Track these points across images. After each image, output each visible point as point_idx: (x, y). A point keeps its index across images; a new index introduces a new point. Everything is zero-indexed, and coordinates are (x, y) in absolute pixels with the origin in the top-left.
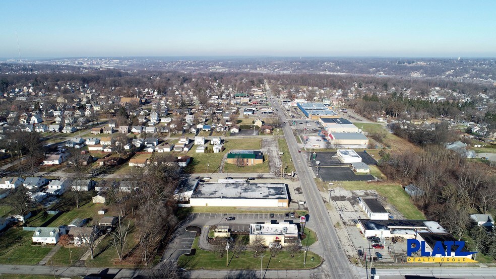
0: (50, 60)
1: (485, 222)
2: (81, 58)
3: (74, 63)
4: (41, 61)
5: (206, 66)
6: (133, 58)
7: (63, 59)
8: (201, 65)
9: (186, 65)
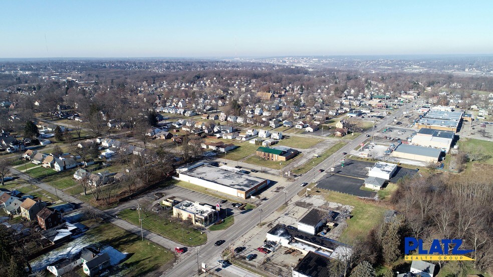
0: (262, 59)
1: (420, 271)
2: (286, 57)
3: (279, 61)
4: (255, 59)
5: (403, 66)
6: (331, 57)
7: (272, 58)
8: (397, 65)
9: (381, 64)
